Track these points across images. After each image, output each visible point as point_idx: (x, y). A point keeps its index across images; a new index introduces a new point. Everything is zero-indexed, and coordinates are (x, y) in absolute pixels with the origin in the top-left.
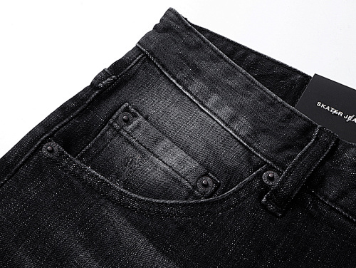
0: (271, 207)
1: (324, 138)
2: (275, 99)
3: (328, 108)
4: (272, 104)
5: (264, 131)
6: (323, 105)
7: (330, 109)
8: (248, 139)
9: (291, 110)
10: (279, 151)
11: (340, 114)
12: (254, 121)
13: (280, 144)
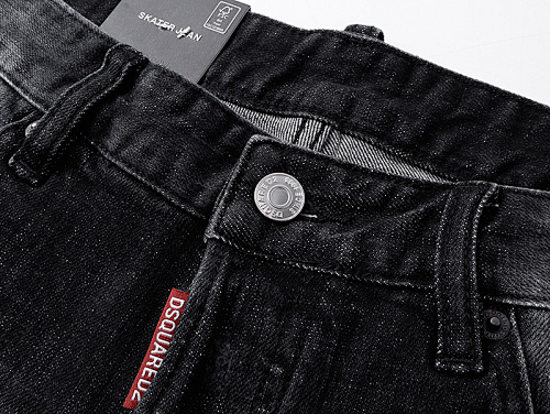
0: (20, 170)
1: (117, 60)
2: (65, 11)
3: (154, 21)
4: (59, 19)
5: (41, 61)
6: (147, 17)
7: (157, 21)
8: (17, 75)
9: (85, 25)
10: (55, 87)
11: (171, 27)
12: (29, 47)
13: (56, 76)
